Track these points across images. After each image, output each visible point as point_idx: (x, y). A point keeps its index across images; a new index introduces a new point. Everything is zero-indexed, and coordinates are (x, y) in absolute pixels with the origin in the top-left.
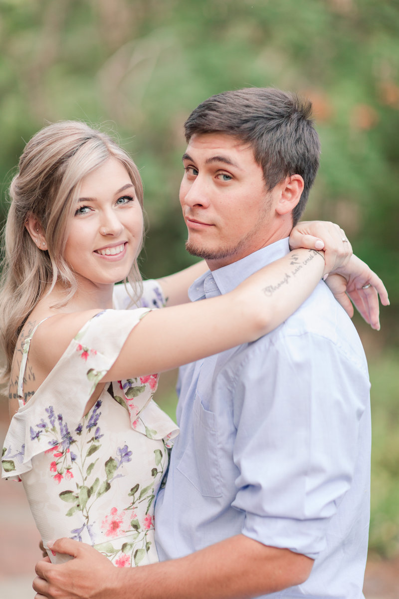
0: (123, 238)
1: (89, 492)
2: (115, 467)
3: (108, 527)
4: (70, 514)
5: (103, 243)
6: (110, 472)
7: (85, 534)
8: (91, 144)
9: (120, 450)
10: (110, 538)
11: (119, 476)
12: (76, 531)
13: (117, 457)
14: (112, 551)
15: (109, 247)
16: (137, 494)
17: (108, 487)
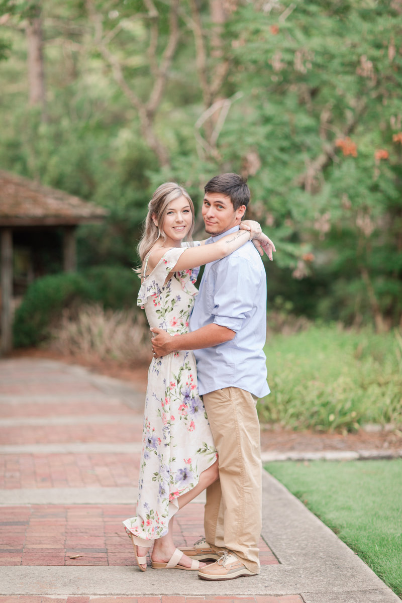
0: (184, 224)
1: (166, 311)
2: (175, 302)
3: (172, 323)
4: (159, 318)
5: (176, 225)
6: (173, 304)
7: (164, 325)
8: (176, 191)
9: (177, 297)
10: (173, 327)
11: (176, 306)
12: (161, 324)
13: (176, 299)
14: (173, 332)
15: (178, 227)
16: (183, 313)
17: (172, 309)
